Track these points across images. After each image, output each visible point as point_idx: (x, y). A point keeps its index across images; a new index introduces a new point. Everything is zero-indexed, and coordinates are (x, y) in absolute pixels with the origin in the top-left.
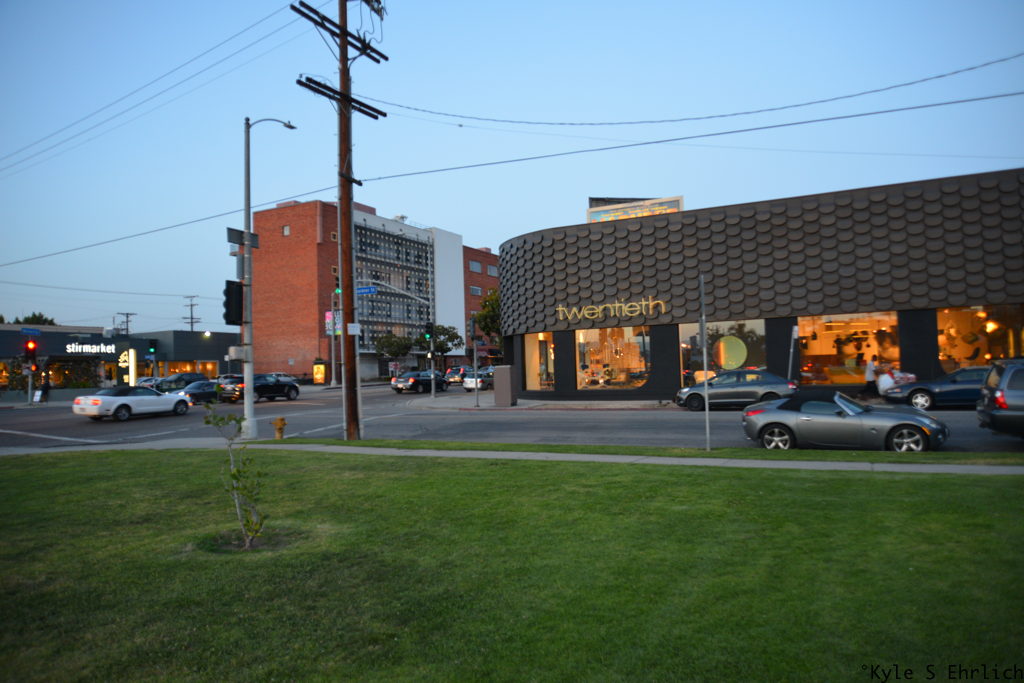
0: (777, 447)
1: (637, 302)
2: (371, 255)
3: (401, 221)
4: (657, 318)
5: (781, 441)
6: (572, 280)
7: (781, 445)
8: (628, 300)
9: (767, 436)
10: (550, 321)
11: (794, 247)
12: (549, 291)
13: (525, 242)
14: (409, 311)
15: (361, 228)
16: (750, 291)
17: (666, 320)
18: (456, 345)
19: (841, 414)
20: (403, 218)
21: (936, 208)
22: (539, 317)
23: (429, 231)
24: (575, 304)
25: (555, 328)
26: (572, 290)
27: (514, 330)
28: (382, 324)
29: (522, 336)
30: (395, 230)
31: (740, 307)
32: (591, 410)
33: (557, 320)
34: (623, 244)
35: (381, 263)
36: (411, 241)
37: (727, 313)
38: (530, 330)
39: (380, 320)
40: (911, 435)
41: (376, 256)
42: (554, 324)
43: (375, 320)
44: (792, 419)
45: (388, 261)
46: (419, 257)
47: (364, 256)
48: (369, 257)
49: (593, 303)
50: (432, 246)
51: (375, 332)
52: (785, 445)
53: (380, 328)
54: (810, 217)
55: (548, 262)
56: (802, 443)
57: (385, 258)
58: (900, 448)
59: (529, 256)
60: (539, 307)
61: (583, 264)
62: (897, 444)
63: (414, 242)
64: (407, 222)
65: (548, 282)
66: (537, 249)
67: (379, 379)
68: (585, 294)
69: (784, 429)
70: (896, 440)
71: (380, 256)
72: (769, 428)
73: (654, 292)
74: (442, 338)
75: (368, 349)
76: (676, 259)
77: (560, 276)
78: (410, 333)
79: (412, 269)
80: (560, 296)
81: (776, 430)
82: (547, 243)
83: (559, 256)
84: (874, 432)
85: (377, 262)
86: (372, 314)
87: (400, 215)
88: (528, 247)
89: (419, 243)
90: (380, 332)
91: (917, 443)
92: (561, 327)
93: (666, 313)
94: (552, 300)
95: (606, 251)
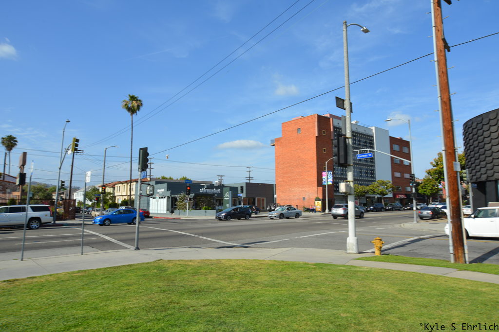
15: (337, 128)
36: (362, 134)
50: (372, 137)
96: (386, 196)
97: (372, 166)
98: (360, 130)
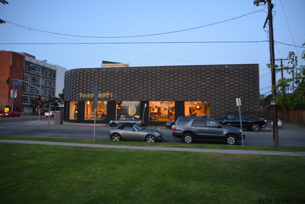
0: (116, 140)
1: (104, 93)
2: (32, 72)
3: (45, 62)
4: (110, 99)
5: (117, 138)
6: (85, 85)
7: (117, 139)
8: (101, 93)
9: (113, 137)
10: (77, 98)
11: (149, 81)
12: (77, 88)
13: (71, 72)
14: (46, 92)
15: (29, 62)
16: (136, 93)
17: (112, 100)
18: (61, 104)
19: (134, 130)
20: (46, 61)
21: (186, 74)
22: (74, 96)
23: (55, 66)
24: (85, 93)
25: (79, 100)
26: (85, 88)
27: (66, 100)
28: (35, 95)
29: (69, 102)
30: (42, 65)
31: (133, 97)
32: (85, 126)
33: (79, 98)
34: (101, 75)
35: (36, 75)
36: (48, 69)
37: (130, 99)
38: (71, 100)
39: (34, 94)
40: (152, 137)
41: (34, 72)
42: (78, 99)
43: (32, 94)
44: (121, 132)
45: (38, 74)
46: (51, 74)
47: (29, 72)
48: (31, 72)
49: (91, 93)
50: (55, 71)
51: (32, 98)
52: (118, 139)
53: (34, 96)
54: (154, 73)
55: (78, 79)
56: (123, 139)
57: (37, 73)
58: (149, 141)
59: (72, 76)
60: (74, 93)
61: (89, 80)
62: (148, 140)
63: (49, 69)
64: (47, 62)
65: (78, 85)
66: (75, 75)
67: (32, 114)
68: (88, 90)
69: (118, 134)
70: (148, 139)
71: (35, 73)
72: (114, 134)
73: (109, 91)
74: (56, 101)
75: (29, 103)
76: (116, 82)
77: (81, 84)
78: (45, 99)
79: (48, 78)
80: (81, 90)
81: (116, 135)
82: (78, 73)
83: (81, 78)
84: (142, 136)
85: (34, 74)
86: (31, 92)
87: (44, 60)
88: (72, 74)
89: (50, 70)
90: (34, 98)
91: (153, 140)
92: (80, 100)
93: (113, 98)
94: (78, 91)
95: (96, 77)
96: (58, 106)
97: (53, 88)
98: (46, 66)
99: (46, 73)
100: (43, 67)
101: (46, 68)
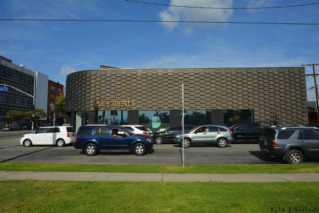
4: (131, 108)
6: (98, 91)
10: (88, 107)
12: (88, 95)
14: (24, 102)
15: (4, 67)
16: (165, 100)
17: (134, 109)
22: (83, 105)
24: (99, 101)
26: (98, 95)
27: (72, 109)
30: (20, 70)
33: (91, 107)
34: (119, 79)
54: (186, 76)
55: (88, 83)
59: (80, 80)
60: (83, 101)
61: (103, 85)
63: (28, 76)
65: (88, 91)
68: (103, 97)
73: (130, 98)
76: (139, 86)
77: (93, 89)
80: (93, 97)
82: (88, 76)
83: (93, 81)
86: (7, 102)
88: (80, 76)
93: (134, 106)
94: (89, 98)
95: (112, 81)
98: (25, 72)
99: (25, 80)
100: (21, 73)
101: (25, 74)
